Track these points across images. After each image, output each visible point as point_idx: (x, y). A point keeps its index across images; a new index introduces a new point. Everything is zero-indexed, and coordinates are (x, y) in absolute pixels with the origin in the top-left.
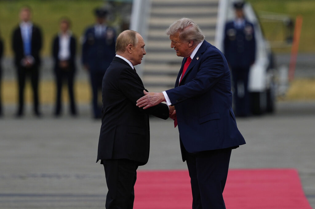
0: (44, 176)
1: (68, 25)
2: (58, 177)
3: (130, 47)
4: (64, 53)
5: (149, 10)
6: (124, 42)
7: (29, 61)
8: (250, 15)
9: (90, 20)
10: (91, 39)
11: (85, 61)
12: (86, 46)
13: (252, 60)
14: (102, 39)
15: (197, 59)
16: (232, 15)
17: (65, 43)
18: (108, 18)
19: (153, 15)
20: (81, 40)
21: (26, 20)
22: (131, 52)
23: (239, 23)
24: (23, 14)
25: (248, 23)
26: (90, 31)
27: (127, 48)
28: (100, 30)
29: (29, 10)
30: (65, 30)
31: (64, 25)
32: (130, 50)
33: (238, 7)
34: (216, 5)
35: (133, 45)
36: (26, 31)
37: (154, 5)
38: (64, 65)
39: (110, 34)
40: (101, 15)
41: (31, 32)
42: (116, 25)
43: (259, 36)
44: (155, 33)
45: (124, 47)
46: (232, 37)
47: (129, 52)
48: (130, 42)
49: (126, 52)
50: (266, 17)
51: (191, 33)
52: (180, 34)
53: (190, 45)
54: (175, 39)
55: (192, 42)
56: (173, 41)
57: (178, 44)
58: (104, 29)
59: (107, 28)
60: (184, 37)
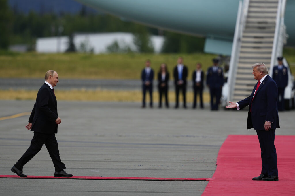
0: (187, 136)
1: (200, 66)
2: (194, 137)
4: (198, 79)
5: (238, 60)
7: (181, 82)
8: (285, 64)
9: (210, 64)
11: (208, 83)
12: (209, 76)
13: (286, 84)
14: (216, 73)
15: (264, 83)
16: (277, 63)
17: (198, 75)
19: (240, 62)
20: (206, 73)
21: (181, 63)
23: (280, 67)
24: (179, 60)
25: (284, 67)
26: (210, 69)
27: (49, 77)
28: (215, 69)
29: (182, 59)
30: (199, 68)
31: (198, 66)
33: (280, 59)
35: (51, 76)
36: (180, 68)
38: (198, 85)
39: (220, 71)
40: (216, 62)
41: (182, 68)
42: (223, 67)
43: (289, 73)
44: (241, 71)
46: (277, 73)
47: (50, 79)
48: (50, 74)
50: (293, 64)
51: (263, 68)
52: (257, 68)
53: (261, 74)
54: (256, 70)
55: (262, 73)
56: (254, 71)
57: (256, 72)
58: (217, 68)
59: (219, 68)
60: (259, 69)
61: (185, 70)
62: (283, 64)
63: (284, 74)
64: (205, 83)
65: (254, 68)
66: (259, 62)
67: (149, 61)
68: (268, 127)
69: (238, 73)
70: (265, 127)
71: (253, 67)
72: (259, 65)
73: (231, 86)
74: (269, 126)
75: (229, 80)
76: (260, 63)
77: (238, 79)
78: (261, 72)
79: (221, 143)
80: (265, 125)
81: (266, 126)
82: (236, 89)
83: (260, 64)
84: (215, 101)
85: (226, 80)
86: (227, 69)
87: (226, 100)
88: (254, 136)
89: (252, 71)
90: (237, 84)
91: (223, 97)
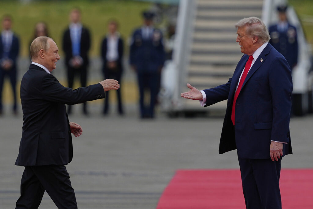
0: (91, 174)
1: (115, 26)
2: (105, 175)
3: (42, 52)
4: (112, 54)
5: (195, 13)
6: (36, 48)
7: (77, 61)
8: (293, 19)
9: (137, 22)
10: (138, 40)
11: (133, 61)
12: (134, 47)
14: (149, 42)
16: (275, 18)
17: (113, 45)
18: (155, 20)
19: (199, 18)
20: (128, 41)
21: (76, 21)
22: (43, 58)
23: (282, 26)
24: (73, 15)
25: (290, 26)
26: (137, 33)
27: (39, 53)
28: (147, 32)
29: (79, 11)
30: (113, 31)
31: (112, 27)
32: (42, 55)
34: (260, 8)
35: (45, 50)
36: (76, 32)
37: (201, 8)
38: (112, 66)
39: (157, 36)
40: (148, 17)
41: (80, 33)
42: (163, 27)
43: (301, 39)
44: (201, 36)
45: (37, 53)
46: (275, 40)
47: (41, 57)
48: (41, 47)
49: (39, 57)
50: (309, 20)
51: (258, 30)
52: (247, 28)
53: (254, 41)
54: (242, 32)
55: (256, 39)
56: (239, 35)
57: (244, 38)
58: (151, 31)
59: (155, 30)
60: (250, 32)
61: (86, 36)
62: (287, 20)
63: (291, 41)
64: (126, 62)
65: (239, 28)
66: (249, 17)
67: (8, 18)
68: (279, 154)
69: (196, 41)
70: (271, 154)
71: (237, 26)
72: (250, 22)
73: (180, 69)
74: (280, 151)
75: (177, 56)
76: (251, 18)
77: (195, 52)
78: (254, 37)
79: (161, 188)
80: (271, 149)
81: (274, 151)
82: (192, 75)
83: (252, 20)
84: (147, 99)
85: (169, 55)
86: (172, 32)
87: (170, 98)
88: (229, 172)
89: (235, 36)
90: (193, 63)
91: (164, 90)
